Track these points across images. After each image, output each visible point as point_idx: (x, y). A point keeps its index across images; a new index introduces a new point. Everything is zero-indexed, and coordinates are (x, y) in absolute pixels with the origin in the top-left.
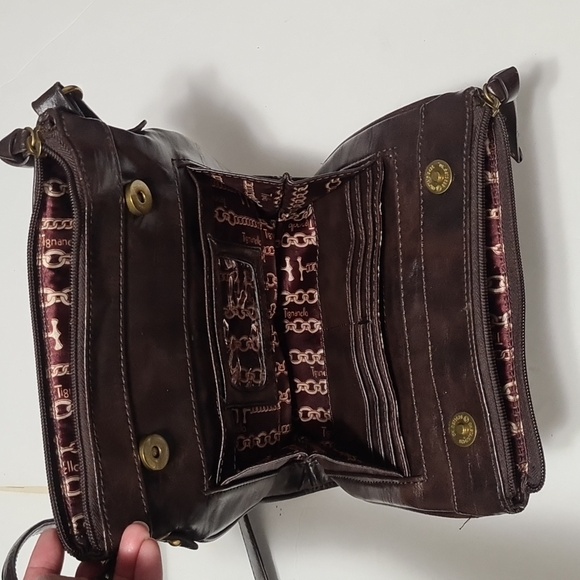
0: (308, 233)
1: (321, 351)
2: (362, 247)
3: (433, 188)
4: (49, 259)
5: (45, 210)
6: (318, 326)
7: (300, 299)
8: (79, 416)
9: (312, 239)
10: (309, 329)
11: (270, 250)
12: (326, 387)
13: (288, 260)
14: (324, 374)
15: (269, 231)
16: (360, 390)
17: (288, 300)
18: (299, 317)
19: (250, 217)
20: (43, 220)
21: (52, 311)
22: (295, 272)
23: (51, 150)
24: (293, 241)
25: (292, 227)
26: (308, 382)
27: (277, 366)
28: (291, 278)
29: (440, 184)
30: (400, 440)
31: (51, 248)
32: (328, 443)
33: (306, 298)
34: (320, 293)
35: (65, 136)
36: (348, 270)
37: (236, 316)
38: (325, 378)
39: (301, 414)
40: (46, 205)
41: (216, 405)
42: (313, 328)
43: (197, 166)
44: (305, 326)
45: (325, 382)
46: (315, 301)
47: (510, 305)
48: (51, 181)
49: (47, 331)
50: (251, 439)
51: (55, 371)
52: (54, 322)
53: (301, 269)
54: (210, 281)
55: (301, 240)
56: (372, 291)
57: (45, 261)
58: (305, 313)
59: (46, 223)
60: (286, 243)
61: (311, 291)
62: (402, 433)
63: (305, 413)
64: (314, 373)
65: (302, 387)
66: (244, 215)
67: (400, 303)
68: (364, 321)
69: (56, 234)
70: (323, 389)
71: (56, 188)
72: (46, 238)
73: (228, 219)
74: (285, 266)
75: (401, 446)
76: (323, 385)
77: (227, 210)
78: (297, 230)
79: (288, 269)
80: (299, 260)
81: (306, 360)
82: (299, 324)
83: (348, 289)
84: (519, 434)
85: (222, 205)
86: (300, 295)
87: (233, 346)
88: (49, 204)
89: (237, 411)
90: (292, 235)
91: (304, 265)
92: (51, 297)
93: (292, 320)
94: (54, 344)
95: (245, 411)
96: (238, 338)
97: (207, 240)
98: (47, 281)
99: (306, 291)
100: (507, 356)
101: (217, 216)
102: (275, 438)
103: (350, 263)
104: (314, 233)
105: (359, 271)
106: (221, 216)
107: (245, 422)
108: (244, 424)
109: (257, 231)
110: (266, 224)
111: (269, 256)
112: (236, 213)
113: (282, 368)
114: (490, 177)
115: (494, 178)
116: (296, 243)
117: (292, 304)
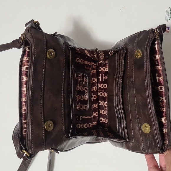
0: (106, 67)
1: (106, 102)
2: (119, 73)
3: (137, 57)
4: (25, 68)
5: (25, 54)
6: (106, 95)
7: (102, 86)
8: (28, 113)
9: (107, 69)
10: (104, 95)
11: (94, 71)
12: (107, 113)
13: (100, 75)
14: (107, 109)
15: (95, 65)
16: (115, 115)
17: (99, 86)
18: (101, 91)
19: (88, 61)
20: (25, 57)
21: (25, 83)
22: (102, 78)
23: (27, 38)
24: (102, 69)
25: (102, 65)
26: (103, 111)
27: (93, 105)
28: (100, 80)
29: (139, 56)
30: (126, 130)
31: (26, 65)
32: (107, 129)
33: (104, 86)
34: (107, 85)
35: (31, 35)
36: (115, 79)
37: (80, 90)
38: (107, 110)
39: (100, 120)
40: (25, 53)
41: (70, 114)
42: (105, 95)
43: (71, 46)
44: (103, 94)
45: (107, 111)
46: (106, 88)
47: (165, 95)
48: (28, 47)
49: (23, 88)
50: (82, 125)
51: (24, 99)
52: (25, 86)
53: (104, 78)
54: (72, 79)
55: (104, 69)
56: (120, 86)
57: (24, 68)
58: (103, 91)
59: (25, 58)
60: (100, 70)
61: (105, 84)
62: (126, 128)
63: (101, 119)
64: (104, 108)
65: (101, 112)
66: (86, 61)
67: (127, 90)
68: (117, 95)
69: (28, 61)
70: (106, 113)
71: (29, 48)
72: (25, 62)
73: (81, 62)
74: (99, 76)
75: (126, 132)
76: (106, 112)
77: (80, 59)
78: (104, 66)
79: (100, 77)
80: (103, 75)
81: (102, 104)
82: (101, 94)
83: (114, 85)
84: (165, 133)
85: (79, 57)
86: (102, 85)
87: (78, 98)
88: (27, 53)
89: (78, 117)
90: (102, 67)
91: (104, 77)
92: (25, 79)
93: (99, 92)
94: (24, 92)
95: (81, 117)
96: (80, 96)
97: (72, 67)
98: (24, 74)
99: (104, 84)
100: (164, 110)
101: (76, 60)
102: (91, 125)
103: (115, 77)
104: (108, 68)
105: (117, 80)
106: (78, 61)
107: (80, 120)
108: (80, 121)
109: (90, 66)
110: (94, 63)
111: (94, 73)
112: (84, 60)
113: (95, 106)
114: (158, 57)
115: (159, 57)
116: (103, 70)
117: (100, 87)
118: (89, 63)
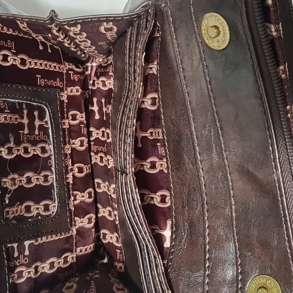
0: (109, 77)
1: (114, 186)
6: (112, 162)
7: (103, 136)
9: (110, 84)
10: (107, 163)
12: (117, 218)
13: (95, 100)
14: (116, 206)
17: (94, 136)
18: (102, 151)
22: (100, 111)
24: (98, 84)
25: (99, 71)
26: (108, 209)
27: (75, 196)
28: (97, 117)
33: (106, 137)
34: (112, 134)
38: (116, 210)
39: (102, 236)
44: (105, 160)
45: (117, 213)
46: (110, 141)
50: (36, 267)
53: (104, 109)
55: (104, 84)
58: (106, 149)
60: (94, 85)
64: (111, 202)
65: (103, 212)
66: (41, 59)
73: (17, 63)
74: (93, 105)
77: (16, 55)
78: (102, 75)
79: (95, 108)
80: (103, 101)
81: (106, 189)
82: (102, 158)
85: (9, 49)
86: (103, 132)
89: (16, 245)
90: (98, 78)
91: (105, 106)
95: (30, 244)
99: (106, 130)
102: (69, 259)
106: (6, 60)
107: (27, 253)
108: (25, 256)
109: (60, 75)
110: (73, 67)
111: (74, 96)
112: (30, 57)
113: (82, 197)
114: (273, 30)
115: (277, 30)
116: (100, 86)
117: (97, 139)
118: (52, 66)
